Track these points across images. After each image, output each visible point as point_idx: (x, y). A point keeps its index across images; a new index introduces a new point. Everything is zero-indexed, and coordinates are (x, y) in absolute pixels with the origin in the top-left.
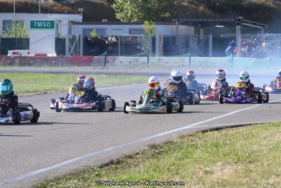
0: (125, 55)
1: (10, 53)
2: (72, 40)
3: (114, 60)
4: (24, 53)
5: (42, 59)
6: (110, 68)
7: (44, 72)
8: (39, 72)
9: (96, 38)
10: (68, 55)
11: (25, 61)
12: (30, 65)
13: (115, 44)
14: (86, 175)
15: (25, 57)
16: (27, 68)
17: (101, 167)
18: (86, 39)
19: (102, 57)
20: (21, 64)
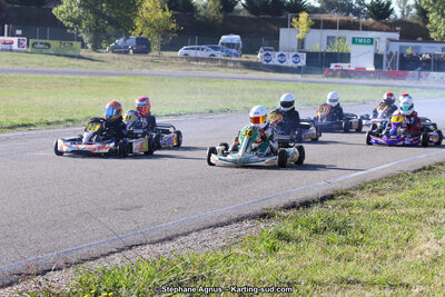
0: (438, 71)
1: (333, 66)
2: (390, 56)
3: (427, 75)
4: (345, 66)
5: (361, 72)
6: (423, 83)
7: (363, 85)
8: (358, 84)
9: (411, 55)
10: (385, 69)
11: (346, 74)
12: (350, 77)
13: (428, 61)
14: (400, 179)
15: (346, 71)
16: (347, 80)
17: (415, 172)
18: (401, 55)
19: (416, 72)
20: (342, 76)
